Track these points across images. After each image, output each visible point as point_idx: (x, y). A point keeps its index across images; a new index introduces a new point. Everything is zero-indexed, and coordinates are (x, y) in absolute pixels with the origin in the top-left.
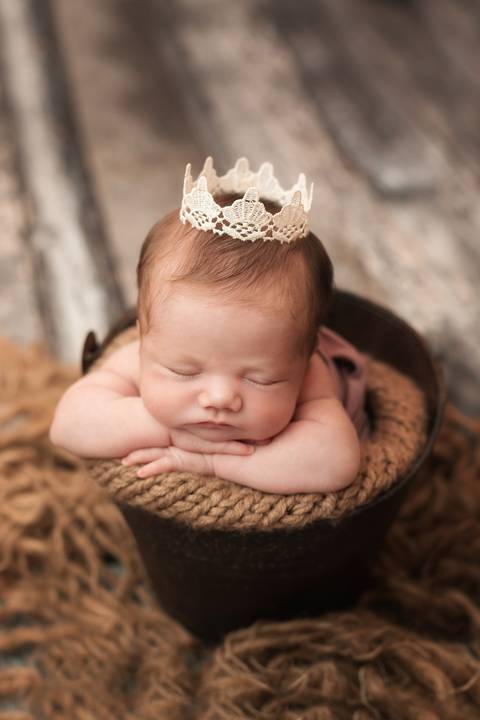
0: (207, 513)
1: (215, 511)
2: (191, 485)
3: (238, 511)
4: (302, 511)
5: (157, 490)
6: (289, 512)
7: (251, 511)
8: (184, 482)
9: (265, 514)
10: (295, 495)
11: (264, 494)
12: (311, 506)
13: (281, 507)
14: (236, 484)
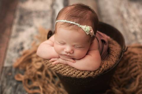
0: (65, 73)
1: (67, 73)
2: (62, 67)
3: (72, 73)
4: (85, 74)
5: (55, 67)
6: (83, 74)
7: (74, 73)
8: (61, 66)
9: (77, 74)
10: (85, 71)
11: (78, 70)
12: (88, 74)
13: (81, 73)
14: (72, 67)
